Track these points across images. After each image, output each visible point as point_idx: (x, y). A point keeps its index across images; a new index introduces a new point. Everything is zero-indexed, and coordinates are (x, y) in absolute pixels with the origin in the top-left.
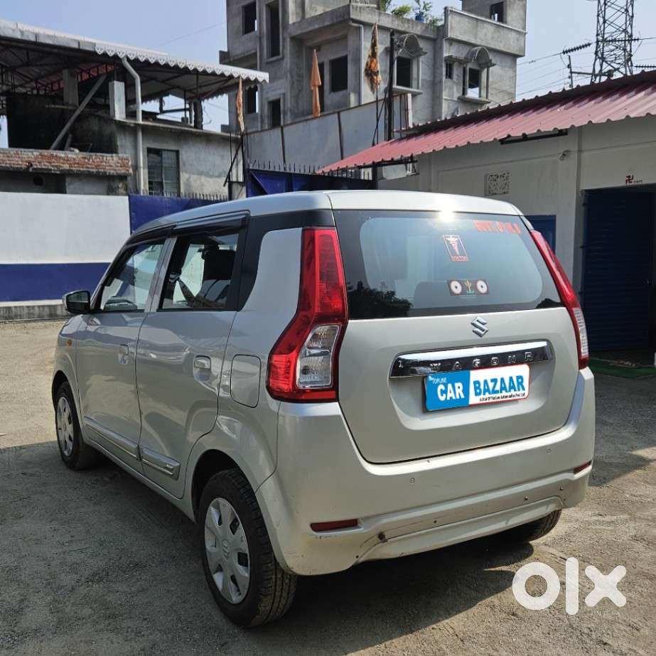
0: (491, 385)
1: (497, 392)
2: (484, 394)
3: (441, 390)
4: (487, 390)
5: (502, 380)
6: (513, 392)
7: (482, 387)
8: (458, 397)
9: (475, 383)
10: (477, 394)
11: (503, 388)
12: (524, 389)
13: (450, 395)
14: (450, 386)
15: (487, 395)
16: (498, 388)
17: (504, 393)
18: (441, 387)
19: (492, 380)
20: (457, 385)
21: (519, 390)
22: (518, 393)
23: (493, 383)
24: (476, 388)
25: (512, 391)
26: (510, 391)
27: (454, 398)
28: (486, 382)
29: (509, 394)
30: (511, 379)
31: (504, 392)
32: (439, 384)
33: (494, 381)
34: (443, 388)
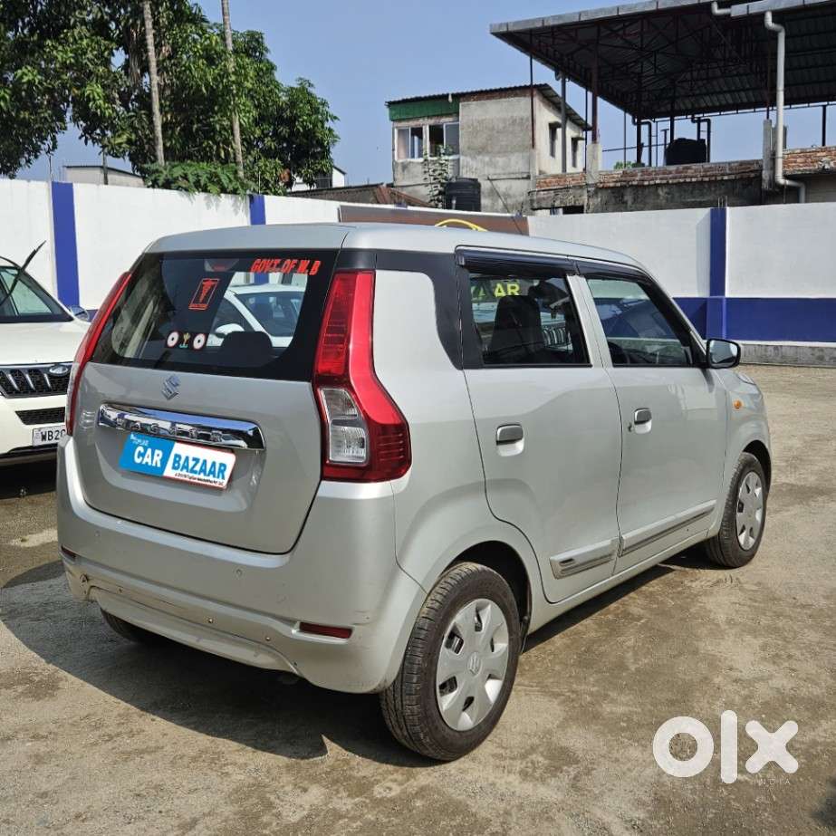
0: (191, 463)
1: (195, 472)
2: (182, 470)
3: (140, 452)
4: (185, 467)
5: (205, 462)
6: (211, 478)
7: (182, 462)
8: (154, 465)
9: (177, 456)
10: (174, 468)
11: (203, 470)
12: (223, 478)
13: (147, 460)
14: (149, 451)
15: (184, 472)
16: (198, 468)
17: (202, 476)
18: (140, 449)
19: (194, 459)
20: (157, 452)
21: (218, 477)
22: (216, 479)
23: (194, 462)
24: (175, 461)
25: (211, 476)
26: (209, 475)
27: (150, 464)
28: (187, 458)
29: (206, 478)
30: (214, 464)
31: (202, 474)
32: (139, 445)
33: (197, 460)
34: (142, 451)
